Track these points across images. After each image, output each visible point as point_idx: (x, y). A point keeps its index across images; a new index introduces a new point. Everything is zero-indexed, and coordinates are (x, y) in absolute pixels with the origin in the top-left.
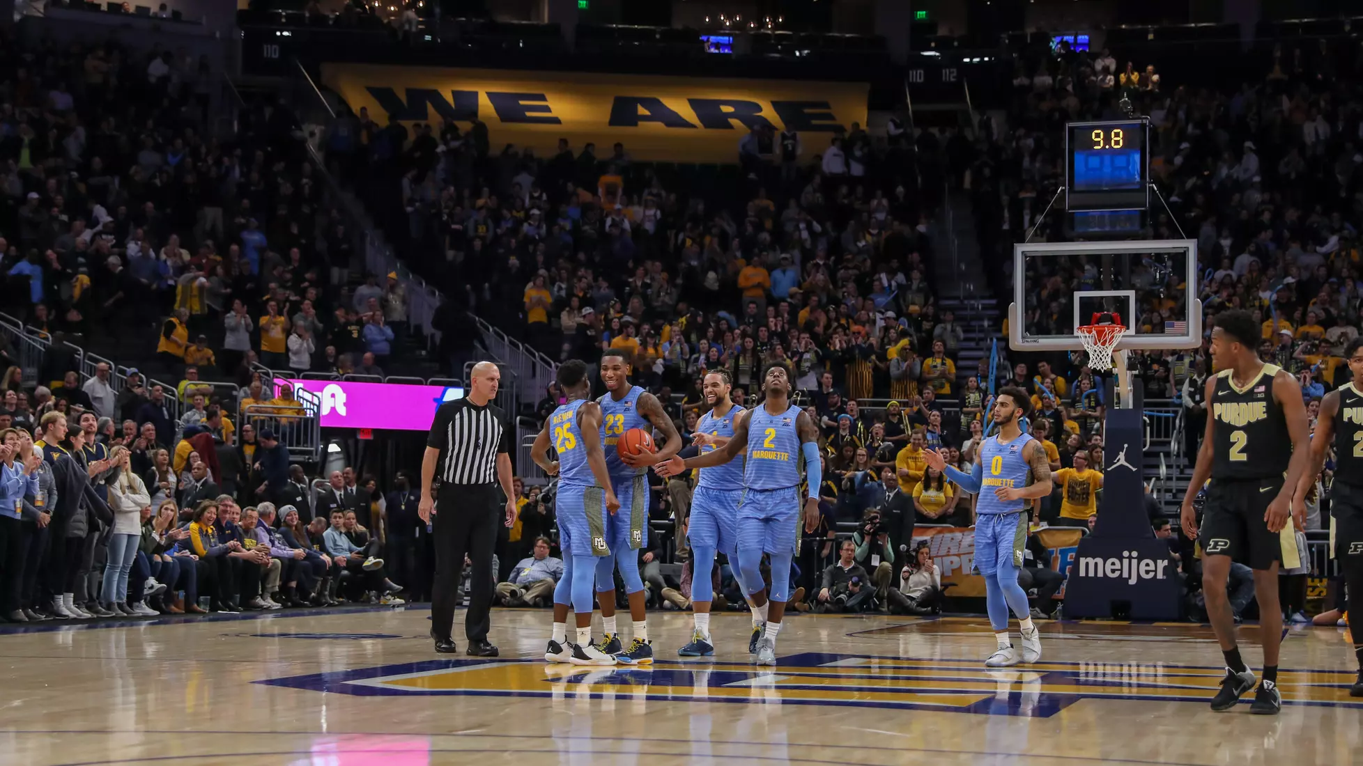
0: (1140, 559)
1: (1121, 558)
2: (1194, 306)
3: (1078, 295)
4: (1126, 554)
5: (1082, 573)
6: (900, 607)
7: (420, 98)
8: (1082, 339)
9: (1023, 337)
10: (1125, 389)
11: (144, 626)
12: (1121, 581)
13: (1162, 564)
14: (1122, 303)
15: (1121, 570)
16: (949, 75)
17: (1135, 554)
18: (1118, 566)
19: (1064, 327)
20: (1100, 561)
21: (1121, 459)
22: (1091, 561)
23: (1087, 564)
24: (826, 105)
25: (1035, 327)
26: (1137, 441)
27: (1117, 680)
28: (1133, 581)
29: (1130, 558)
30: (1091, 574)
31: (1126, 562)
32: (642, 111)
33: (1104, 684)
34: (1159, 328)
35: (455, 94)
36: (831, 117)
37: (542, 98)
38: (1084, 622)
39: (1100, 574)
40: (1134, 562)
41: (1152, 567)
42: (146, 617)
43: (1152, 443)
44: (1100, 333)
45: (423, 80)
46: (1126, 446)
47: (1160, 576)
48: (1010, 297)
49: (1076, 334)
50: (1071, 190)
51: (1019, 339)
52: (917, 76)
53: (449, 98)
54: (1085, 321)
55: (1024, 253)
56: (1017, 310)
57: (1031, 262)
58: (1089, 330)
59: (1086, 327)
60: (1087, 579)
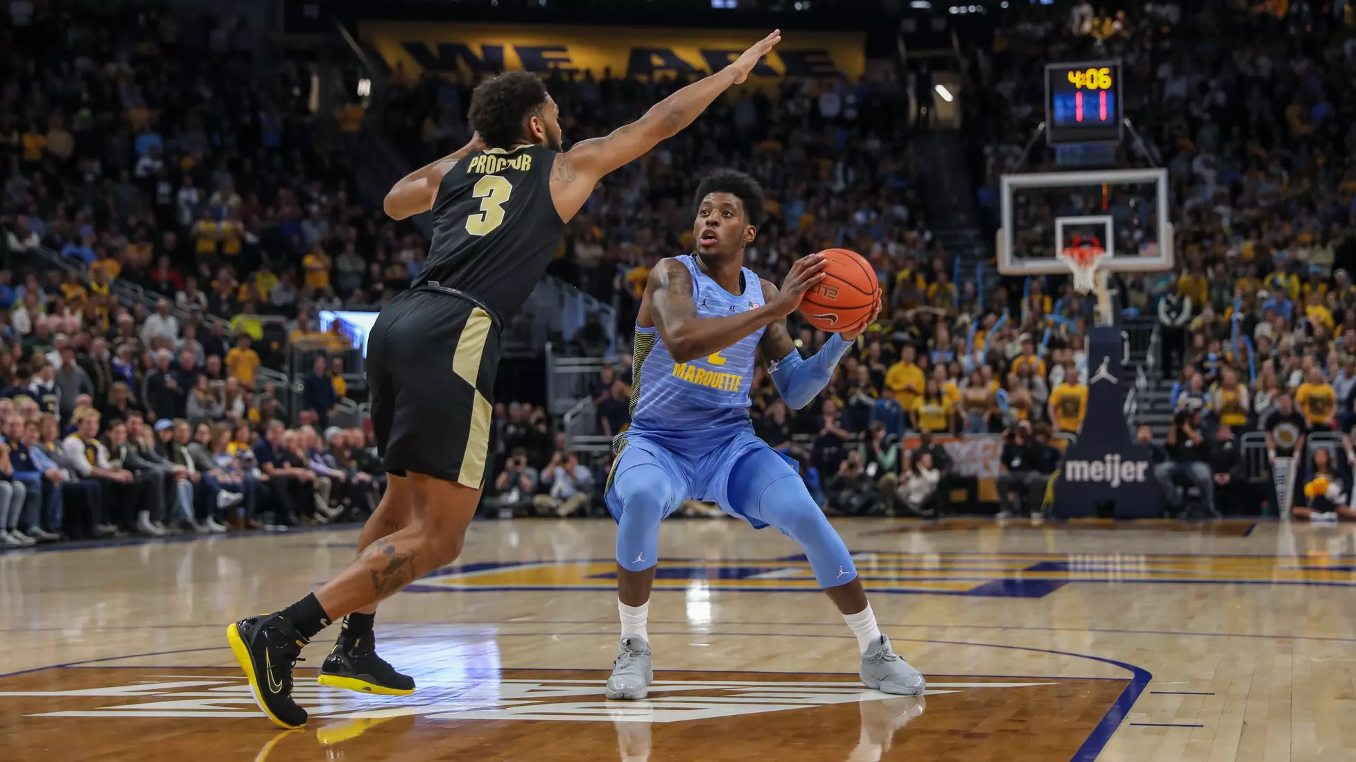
0: (1122, 462)
1: (1104, 462)
2: (1165, 229)
3: (1060, 222)
4: (1108, 457)
5: (1069, 476)
6: (903, 510)
7: (451, 53)
8: (1064, 261)
9: (1012, 261)
10: (1105, 309)
11: (211, 541)
12: (1105, 484)
13: (1142, 466)
14: (1100, 230)
15: (1104, 472)
16: (939, 24)
17: (1117, 457)
18: (1101, 469)
19: (1050, 252)
20: (1085, 464)
21: (1103, 372)
22: (1077, 465)
23: (1074, 470)
24: (824, 53)
25: (1022, 251)
26: (1116, 354)
27: (1103, 567)
28: (1116, 483)
29: (1113, 462)
30: (1078, 477)
31: (1109, 466)
32: (657, 61)
33: (1091, 571)
34: (1133, 251)
35: (485, 48)
36: (829, 64)
37: (562, 49)
38: (1072, 521)
39: (1086, 477)
40: (1117, 466)
41: (1132, 469)
42: (212, 533)
43: (1132, 358)
44: (1082, 256)
45: (452, 35)
46: (1107, 359)
47: (1140, 477)
48: (998, 225)
49: (1058, 256)
50: (1052, 126)
51: (1007, 263)
52: (909, 25)
53: (477, 50)
54: (1068, 244)
55: (1011, 186)
56: (1005, 237)
57: (1017, 192)
58: (1072, 255)
59: (1068, 251)
60: (1074, 482)
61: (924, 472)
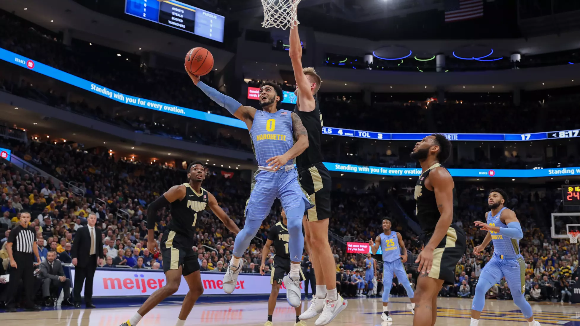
3: (567, 225)
5: (575, 292)
8: (569, 235)
9: (555, 235)
19: (565, 233)
22: (577, 289)
23: (576, 290)
25: (557, 232)
30: (577, 293)
38: (577, 304)
44: (573, 234)
48: (551, 226)
49: (568, 234)
50: (565, 201)
51: (554, 235)
54: (570, 231)
55: (554, 216)
56: (553, 229)
57: (556, 218)
58: (571, 234)
59: (570, 233)
60: (576, 294)
61: (536, 290)
